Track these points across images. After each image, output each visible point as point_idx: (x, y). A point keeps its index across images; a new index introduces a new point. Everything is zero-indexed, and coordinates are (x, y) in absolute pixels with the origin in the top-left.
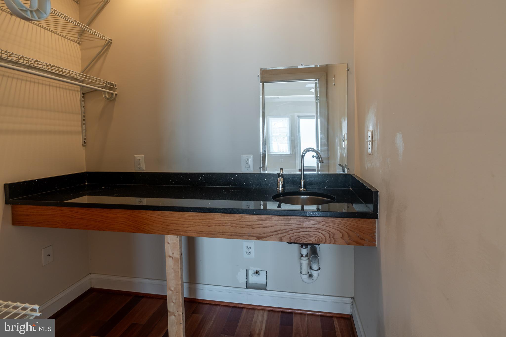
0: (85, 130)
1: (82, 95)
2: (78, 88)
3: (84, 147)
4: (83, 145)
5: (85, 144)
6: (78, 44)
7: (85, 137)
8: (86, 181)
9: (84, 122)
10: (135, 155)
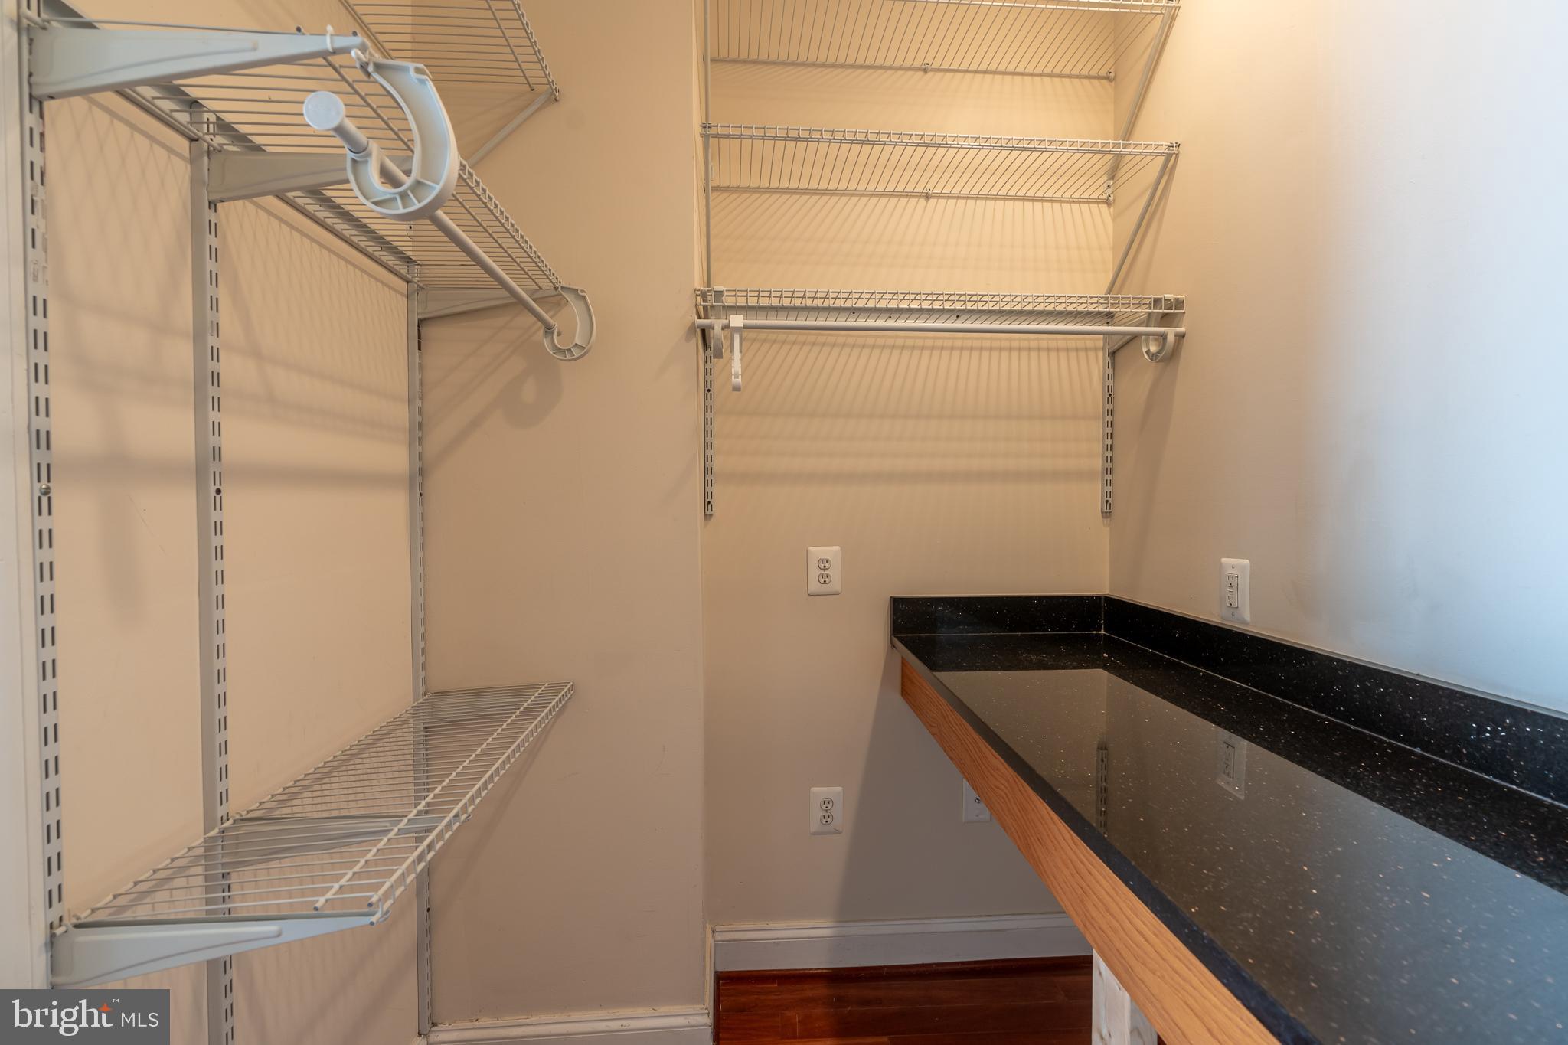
0: (1109, 465)
1: (1108, 359)
2: (1100, 342)
3: (1107, 517)
4: (1102, 512)
5: (1108, 510)
6: (1107, 204)
7: (1109, 489)
8: (1101, 625)
9: (1109, 442)
10: (1224, 560)
